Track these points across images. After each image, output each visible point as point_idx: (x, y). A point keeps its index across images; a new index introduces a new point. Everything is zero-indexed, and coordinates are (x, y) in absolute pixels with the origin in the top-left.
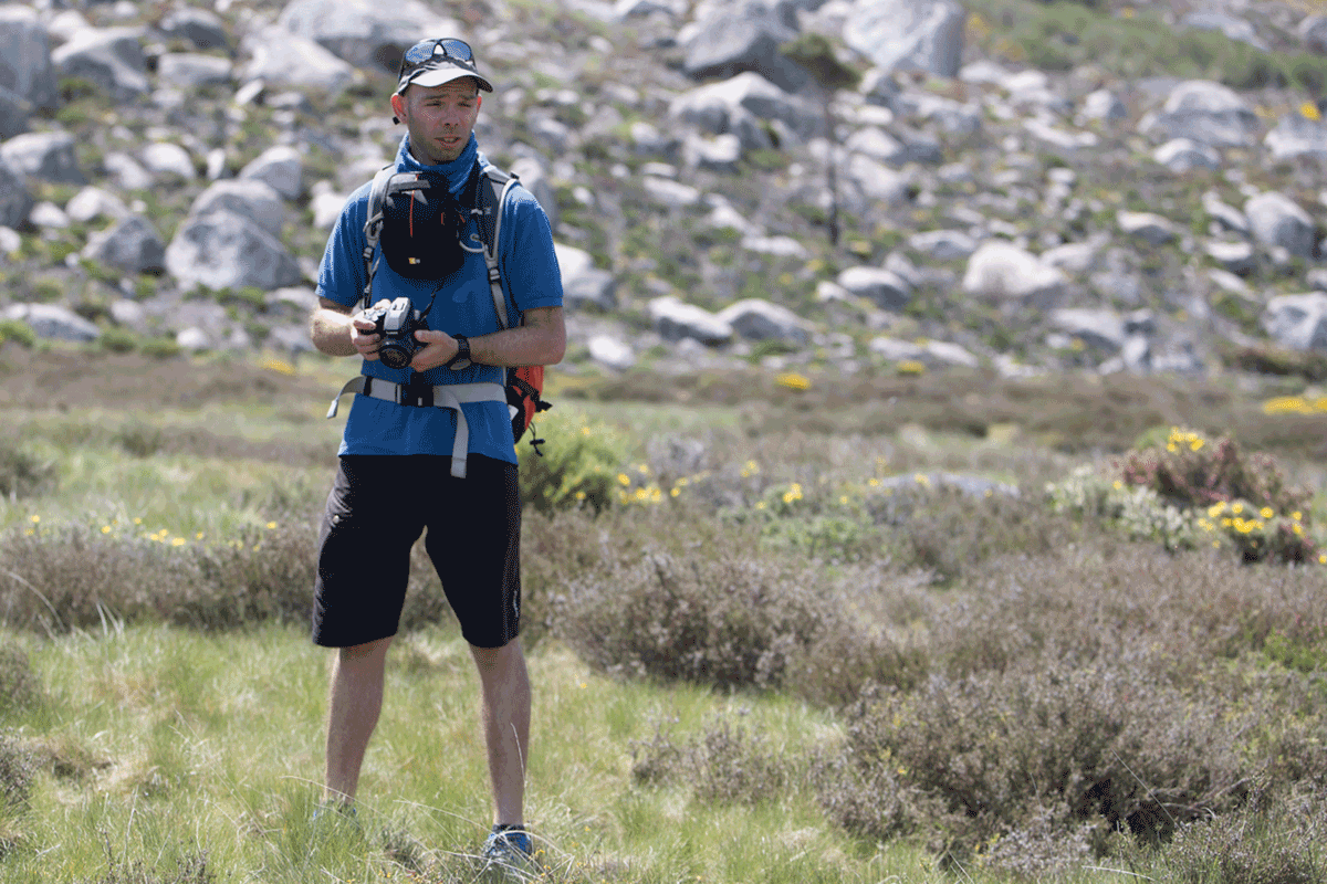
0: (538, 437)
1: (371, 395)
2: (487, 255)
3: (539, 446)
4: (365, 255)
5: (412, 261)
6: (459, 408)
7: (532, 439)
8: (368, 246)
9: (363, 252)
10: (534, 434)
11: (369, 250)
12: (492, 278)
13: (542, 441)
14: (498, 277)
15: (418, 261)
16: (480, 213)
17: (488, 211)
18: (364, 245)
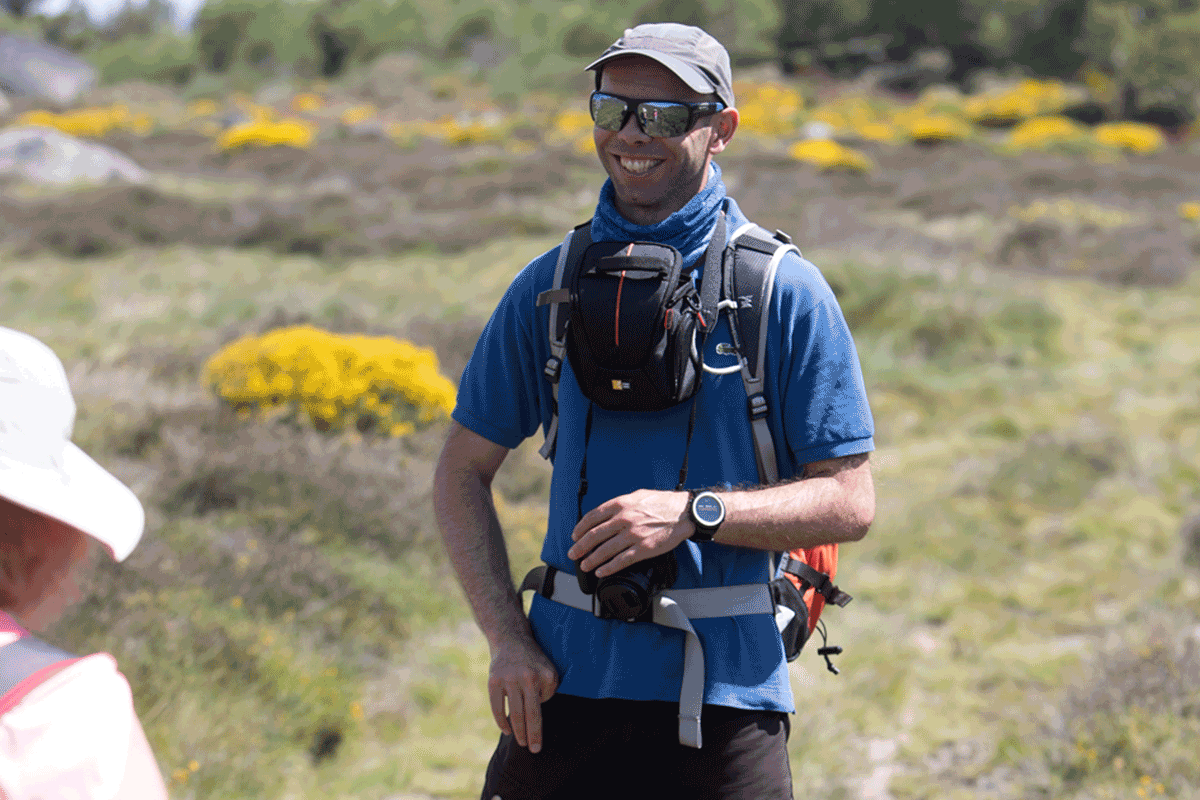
0: (829, 644)
1: (553, 598)
2: (746, 375)
3: (832, 658)
4: (547, 371)
5: (617, 385)
6: (689, 628)
7: (821, 646)
8: (552, 357)
9: (544, 366)
10: (825, 639)
11: (553, 364)
12: (755, 411)
13: (836, 651)
14: (765, 408)
15: (627, 386)
16: (733, 305)
17: (747, 303)
18: (546, 355)
